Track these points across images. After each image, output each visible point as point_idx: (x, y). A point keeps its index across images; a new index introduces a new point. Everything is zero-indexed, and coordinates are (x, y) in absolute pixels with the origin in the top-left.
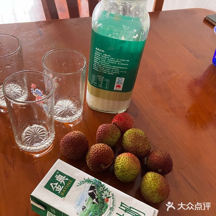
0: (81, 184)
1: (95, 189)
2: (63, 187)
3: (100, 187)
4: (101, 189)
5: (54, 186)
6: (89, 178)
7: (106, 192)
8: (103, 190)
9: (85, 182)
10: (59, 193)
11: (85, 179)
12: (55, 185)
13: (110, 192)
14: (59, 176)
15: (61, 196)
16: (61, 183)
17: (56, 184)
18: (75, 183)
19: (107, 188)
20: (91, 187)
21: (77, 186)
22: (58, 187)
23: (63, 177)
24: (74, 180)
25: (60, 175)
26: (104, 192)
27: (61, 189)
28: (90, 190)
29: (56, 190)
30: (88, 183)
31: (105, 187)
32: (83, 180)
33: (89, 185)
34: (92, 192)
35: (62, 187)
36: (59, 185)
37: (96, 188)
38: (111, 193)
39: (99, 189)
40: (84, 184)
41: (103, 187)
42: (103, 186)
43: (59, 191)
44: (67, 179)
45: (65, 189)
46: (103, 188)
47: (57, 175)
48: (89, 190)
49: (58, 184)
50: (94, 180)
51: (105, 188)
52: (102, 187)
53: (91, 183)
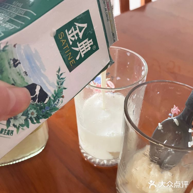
0: (58, 77)
1: (38, 102)
2: (71, 43)
3: (37, 111)
4: (32, 114)
5: (81, 29)
6: (63, 97)
7: (22, 120)
8: (30, 116)
9: (59, 88)
10: (66, 31)
11: (64, 90)
12: (80, 32)
13: (18, 128)
14: (89, 46)
15: (59, 31)
16: (78, 43)
17: (81, 35)
18: (64, 68)
19: (28, 126)
20: (46, 95)
21: (59, 70)
22: (75, 36)
23: (84, 52)
24: (71, 68)
25: (89, 49)
26: (24, 117)
27: (69, 37)
28: (41, 90)
29: (73, 28)
30: (55, 91)
31: (33, 122)
32: (64, 85)
33: (51, 93)
34: (35, 92)
35: (71, 40)
36: (76, 38)
37: (39, 104)
38: (15, 130)
39: (35, 109)
40: (56, 84)
41: (34, 119)
42: (36, 120)
43: (68, 32)
44: (78, 58)
45: (65, 45)
46: (32, 117)
47: (92, 43)
48: (41, 87)
49: (79, 38)
50: (54, 106)
51: (30, 121)
52: (35, 116)
53: (52, 98)
